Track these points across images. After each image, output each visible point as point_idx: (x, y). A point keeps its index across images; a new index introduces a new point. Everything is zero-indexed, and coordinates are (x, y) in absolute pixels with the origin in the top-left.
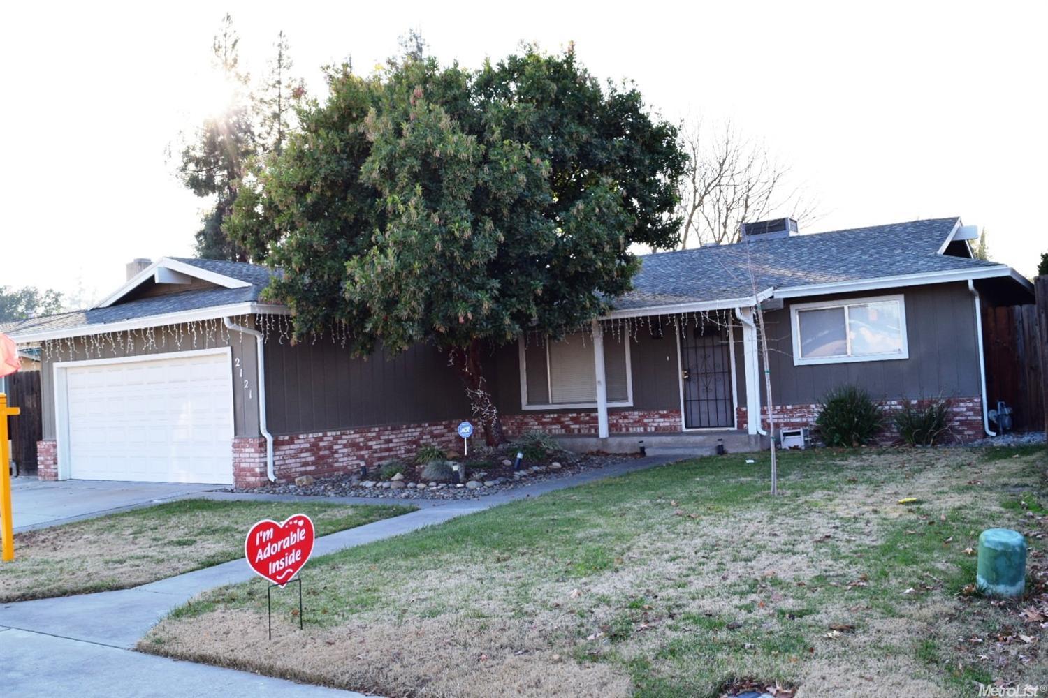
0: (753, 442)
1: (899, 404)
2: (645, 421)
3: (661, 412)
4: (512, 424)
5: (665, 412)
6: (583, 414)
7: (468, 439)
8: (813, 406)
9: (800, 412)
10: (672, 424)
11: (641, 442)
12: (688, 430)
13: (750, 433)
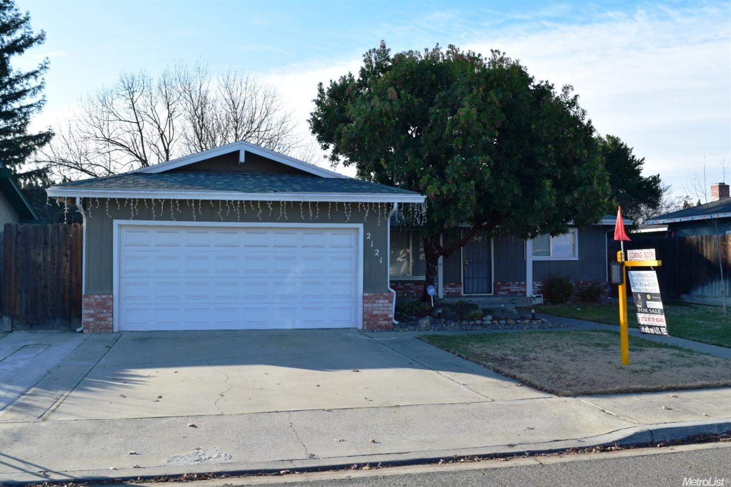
0: (529, 301)
1: (575, 282)
3: (451, 284)
10: (457, 291)
11: (470, 301)
12: (465, 295)
13: (527, 296)
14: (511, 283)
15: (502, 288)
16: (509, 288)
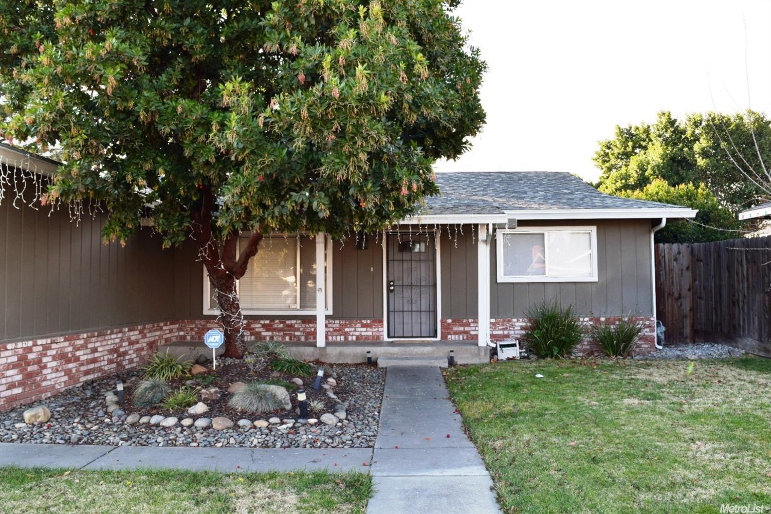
0: (482, 354)
1: (591, 320)
2: (347, 330)
3: (364, 322)
4: (192, 329)
5: (369, 322)
6: (277, 321)
7: (216, 349)
8: (515, 320)
9: (503, 325)
10: (374, 334)
11: (369, 352)
12: (391, 340)
13: (480, 344)
14: (470, 320)
15: (455, 329)
16: (467, 329)
